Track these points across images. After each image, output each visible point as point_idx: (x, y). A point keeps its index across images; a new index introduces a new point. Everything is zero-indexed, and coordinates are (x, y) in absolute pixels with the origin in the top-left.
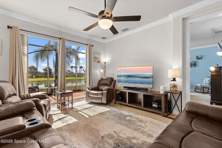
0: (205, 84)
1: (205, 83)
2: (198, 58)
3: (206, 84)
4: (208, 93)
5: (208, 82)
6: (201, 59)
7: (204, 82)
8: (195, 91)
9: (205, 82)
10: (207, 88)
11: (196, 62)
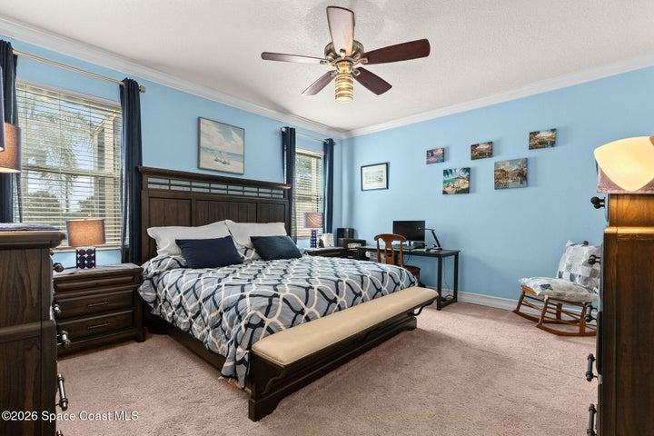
0: (565, 282)
1: (566, 275)
2: (537, 143)
3: (572, 278)
4: (582, 334)
5: (582, 270)
6: (553, 144)
7: (562, 268)
8: (517, 312)
9: (569, 267)
10: (578, 304)
11: (526, 161)
